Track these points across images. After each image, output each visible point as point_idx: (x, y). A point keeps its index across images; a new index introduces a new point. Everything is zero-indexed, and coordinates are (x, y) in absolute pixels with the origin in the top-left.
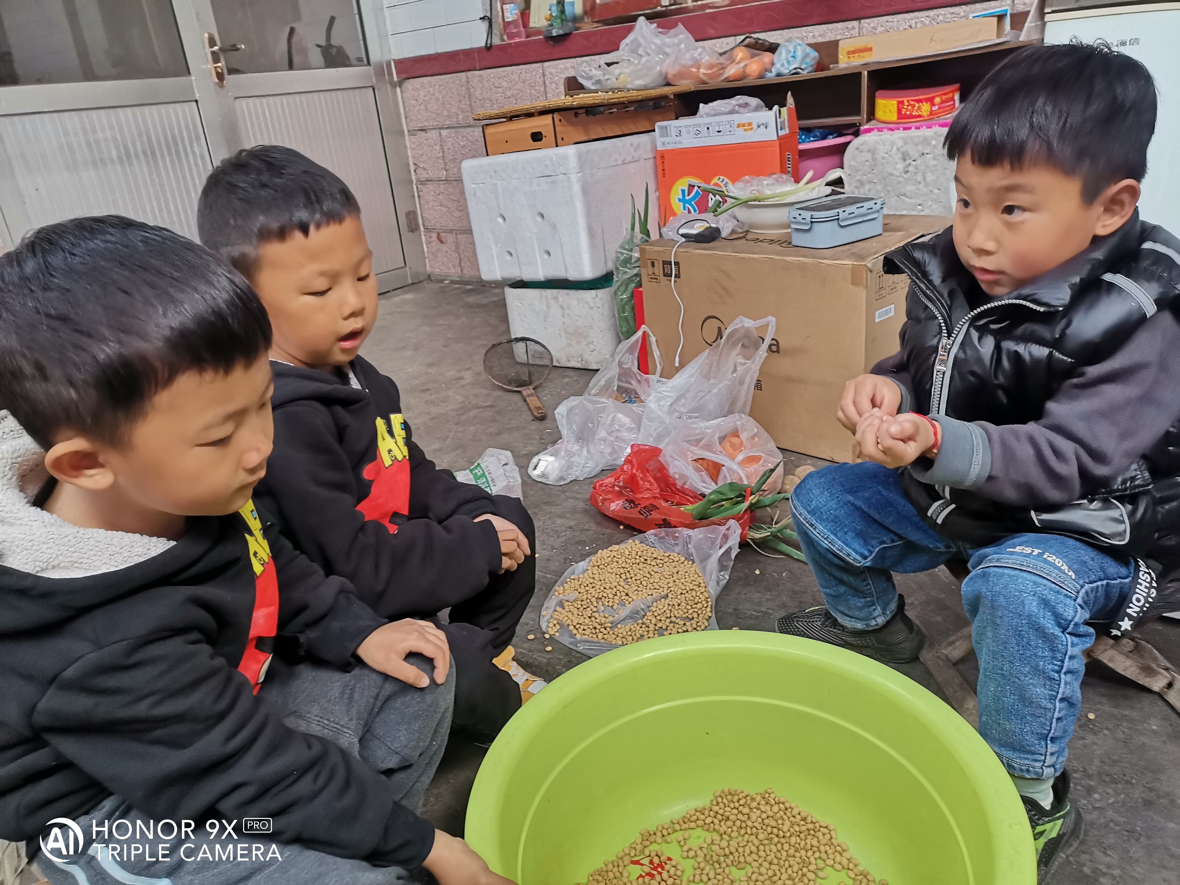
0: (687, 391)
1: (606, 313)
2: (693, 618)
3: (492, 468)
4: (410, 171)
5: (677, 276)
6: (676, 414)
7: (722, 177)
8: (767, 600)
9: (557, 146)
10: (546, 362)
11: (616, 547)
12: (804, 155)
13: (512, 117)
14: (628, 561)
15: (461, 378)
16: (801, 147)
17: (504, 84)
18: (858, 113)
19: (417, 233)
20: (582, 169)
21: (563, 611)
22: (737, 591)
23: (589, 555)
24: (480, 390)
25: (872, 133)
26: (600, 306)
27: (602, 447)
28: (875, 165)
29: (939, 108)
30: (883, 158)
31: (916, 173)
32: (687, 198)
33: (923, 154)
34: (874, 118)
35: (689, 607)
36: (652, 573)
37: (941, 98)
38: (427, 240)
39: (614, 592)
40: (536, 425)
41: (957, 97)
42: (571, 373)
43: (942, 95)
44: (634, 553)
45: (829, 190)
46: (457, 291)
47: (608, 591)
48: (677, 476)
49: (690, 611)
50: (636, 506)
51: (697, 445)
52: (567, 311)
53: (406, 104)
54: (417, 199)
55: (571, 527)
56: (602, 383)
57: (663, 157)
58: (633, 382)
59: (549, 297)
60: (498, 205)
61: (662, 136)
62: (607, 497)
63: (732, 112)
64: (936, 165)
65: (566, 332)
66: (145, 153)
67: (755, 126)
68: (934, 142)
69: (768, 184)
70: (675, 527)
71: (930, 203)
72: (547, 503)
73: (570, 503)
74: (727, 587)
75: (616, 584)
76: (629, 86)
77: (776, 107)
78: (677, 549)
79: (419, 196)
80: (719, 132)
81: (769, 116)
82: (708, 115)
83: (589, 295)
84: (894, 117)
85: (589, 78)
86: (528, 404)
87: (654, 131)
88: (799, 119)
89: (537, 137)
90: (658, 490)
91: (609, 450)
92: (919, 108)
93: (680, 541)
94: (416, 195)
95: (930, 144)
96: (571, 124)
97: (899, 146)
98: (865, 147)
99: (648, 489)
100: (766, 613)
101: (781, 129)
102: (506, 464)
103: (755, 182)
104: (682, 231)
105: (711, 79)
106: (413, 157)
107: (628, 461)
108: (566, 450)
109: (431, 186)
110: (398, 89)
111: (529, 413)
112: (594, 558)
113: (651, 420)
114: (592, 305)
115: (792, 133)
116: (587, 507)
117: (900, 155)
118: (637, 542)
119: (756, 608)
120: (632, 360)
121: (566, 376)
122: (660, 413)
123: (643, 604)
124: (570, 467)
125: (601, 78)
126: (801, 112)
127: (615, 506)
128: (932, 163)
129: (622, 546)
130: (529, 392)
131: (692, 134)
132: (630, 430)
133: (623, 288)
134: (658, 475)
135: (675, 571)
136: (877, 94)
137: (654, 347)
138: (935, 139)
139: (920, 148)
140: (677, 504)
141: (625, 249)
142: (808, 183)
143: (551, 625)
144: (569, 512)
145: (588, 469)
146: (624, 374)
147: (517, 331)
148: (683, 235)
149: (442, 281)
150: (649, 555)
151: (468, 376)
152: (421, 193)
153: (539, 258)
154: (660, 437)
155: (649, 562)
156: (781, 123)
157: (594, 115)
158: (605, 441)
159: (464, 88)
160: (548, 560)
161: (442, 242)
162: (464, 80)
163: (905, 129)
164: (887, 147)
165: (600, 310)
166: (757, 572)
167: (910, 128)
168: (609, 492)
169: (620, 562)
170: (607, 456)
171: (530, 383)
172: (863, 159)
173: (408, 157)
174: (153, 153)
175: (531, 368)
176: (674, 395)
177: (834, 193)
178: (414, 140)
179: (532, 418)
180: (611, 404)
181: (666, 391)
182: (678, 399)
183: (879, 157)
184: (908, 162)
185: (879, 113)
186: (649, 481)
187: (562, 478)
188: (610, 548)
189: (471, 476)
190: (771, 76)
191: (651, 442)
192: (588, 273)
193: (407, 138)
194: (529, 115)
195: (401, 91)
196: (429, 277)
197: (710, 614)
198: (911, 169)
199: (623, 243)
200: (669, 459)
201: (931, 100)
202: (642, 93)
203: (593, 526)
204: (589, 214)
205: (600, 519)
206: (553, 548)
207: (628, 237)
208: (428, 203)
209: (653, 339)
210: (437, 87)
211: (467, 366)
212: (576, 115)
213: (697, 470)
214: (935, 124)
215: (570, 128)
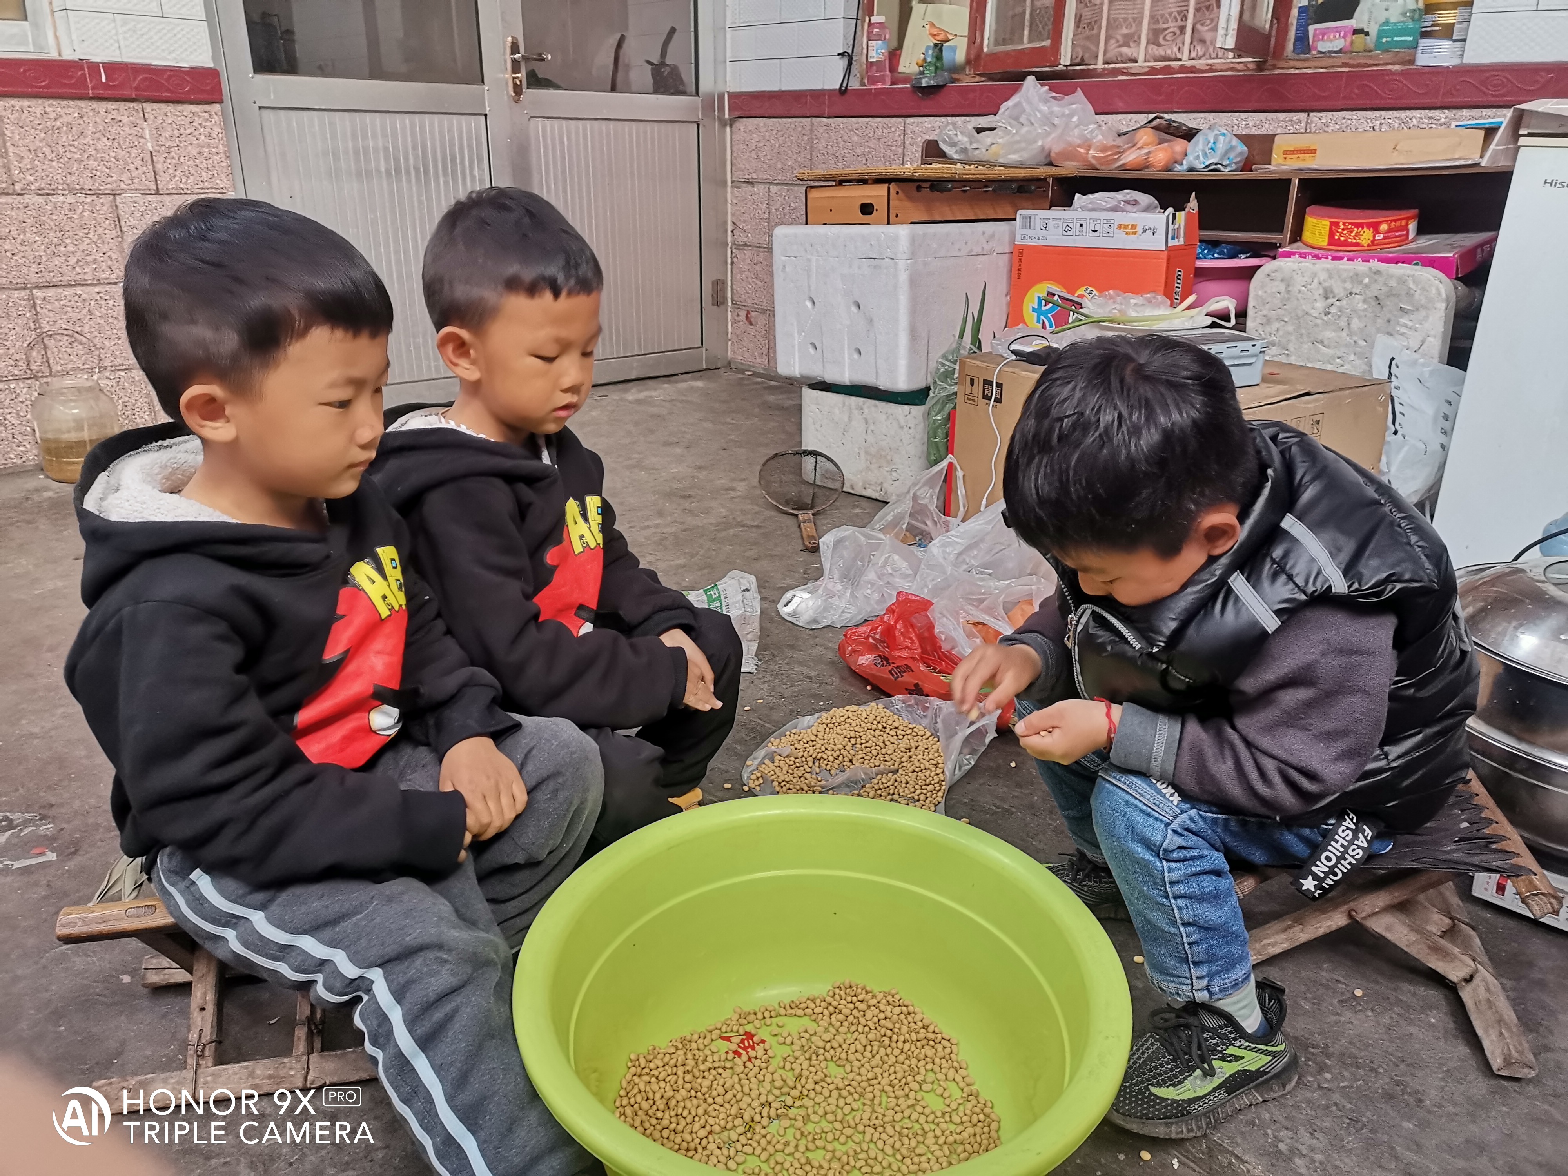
0: (982, 540)
1: (918, 436)
2: (919, 800)
3: (730, 592)
4: (726, 231)
5: (998, 400)
6: (965, 567)
7: (1090, 289)
8: (1014, 796)
9: (888, 223)
10: (837, 485)
11: (855, 708)
12: (1202, 274)
13: (842, 182)
14: (863, 725)
15: (733, 489)
16: (1200, 264)
17: (855, 138)
18: (1281, 230)
19: (722, 307)
20: (913, 255)
21: (771, 765)
22: (981, 781)
23: (821, 710)
24: (750, 507)
25: (1292, 259)
26: (912, 426)
27: (869, 591)
28: (1289, 299)
29: (1384, 238)
30: (1300, 292)
31: (1339, 316)
32: (1043, 308)
33: (1351, 294)
34: (1300, 240)
35: (917, 787)
36: (887, 743)
37: (1389, 226)
38: (733, 318)
39: (835, 755)
40: (805, 556)
41: (1412, 226)
42: (864, 503)
43: (1392, 221)
44: (872, 717)
45: (1209, 320)
46: (758, 386)
47: (829, 753)
48: (943, 637)
49: (918, 792)
50: (889, 663)
51: (977, 607)
52: (872, 427)
53: (734, 149)
54: (729, 267)
55: (810, 678)
56: (889, 518)
57: (1021, 253)
58: (929, 523)
59: (853, 406)
60: (809, 286)
61: (1024, 227)
62: (857, 648)
63: (1114, 209)
64: (1365, 310)
65: (867, 453)
66: (417, 170)
67: (1139, 230)
68: (1366, 280)
69: (1135, 304)
70: (928, 696)
71: (1352, 357)
72: (792, 647)
73: (819, 651)
74: (970, 775)
75: (841, 747)
76: (1001, 160)
77: (1170, 210)
78: (925, 722)
79: (732, 263)
80: (1095, 231)
81: (1159, 219)
82: (1084, 209)
83: (901, 410)
84: (1324, 243)
85: (953, 144)
86: (801, 531)
87: (1015, 219)
88: (1201, 228)
89: (867, 209)
90: (919, 651)
91: (876, 596)
92: (1357, 234)
93: (930, 713)
94: (729, 261)
95: (1361, 282)
96: (910, 198)
97: (1322, 279)
98: (1278, 275)
99: (907, 647)
100: (1007, 810)
101: (1173, 238)
102: (747, 590)
103: (1119, 299)
104: (1014, 347)
105: (1101, 164)
106: (733, 215)
107: (890, 611)
108: (826, 588)
109: (748, 253)
110: (728, 129)
111: (800, 541)
112: (824, 715)
113: (930, 567)
114: (902, 423)
115: (1188, 245)
116: (836, 659)
117: (1321, 291)
118: (881, 706)
119: (998, 803)
120: (931, 496)
121: (858, 506)
122: (941, 560)
123: (865, 774)
124: (826, 609)
125: (968, 146)
126: (1205, 220)
127: (865, 660)
128: (1361, 306)
129: (862, 708)
130: (806, 517)
131: (1060, 230)
132: (905, 576)
133: (938, 407)
134: (926, 634)
135: (913, 744)
136: (1308, 210)
137: (960, 483)
138: (1368, 276)
139: (1348, 285)
140: (939, 672)
141: (947, 360)
142: (1189, 308)
143: (754, 777)
144: (813, 660)
145: (848, 616)
146: (918, 511)
147: (808, 444)
148: (1014, 352)
149: (742, 372)
150: (890, 722)
151: (741, 487)
152: (735, 260)
153: (847, 356)
154: (938, 590)
155: (887, 730)
156: (1174, 230)
157: (942, 191)
158: (873, 584)
159: (806, 138)
160: (772, 708)
161: (751, 324)
162: (808, 128)
163: (1334, 258)
164: (1306, 279)
165: (911, 431)
166: (1013, 764)
167: (1341, 258)
168: (861, 643)
169: (854, 724)
170: (872, 602)
171: (812, 508)
172: (1274, 290)
173: (726, 213)
174: (426, 172)
175: (816, 490)
176: (964, 542)
177: (1214, 325)
178: (737, 194)
179: (801, 547)
180: (888, 542)
181: (956, 537)
182: (969, 548)
183: (1294, 289)
184: (1330, 301)
185: (1307, 235)
186: (911, 638)
187: (815, 621)
188: (847, 708)
189: (705, 598)
190: (1180, 171)
191: (925, 594)
192: (902, 384)
193: (729, 189)
194: (863, 181)
195: (731, 132)
196: (729, 365)
197: (940, 799)
198: (1333, 310)
199: (947, 352)
200: (937, 615)
201: (1375, 227)
202: (1011, 171)
203: (836, 681)
204: (913, 312)
205: (846, 674)
206: (782, 696)
207: (954, 345)
208: (741, 273)
209: (960, 474)
210: (774, 132)
211: (743, 477)
212: (919, 188)
213: (970, 635)
214: (1373, 257)
215: (908, 204)
